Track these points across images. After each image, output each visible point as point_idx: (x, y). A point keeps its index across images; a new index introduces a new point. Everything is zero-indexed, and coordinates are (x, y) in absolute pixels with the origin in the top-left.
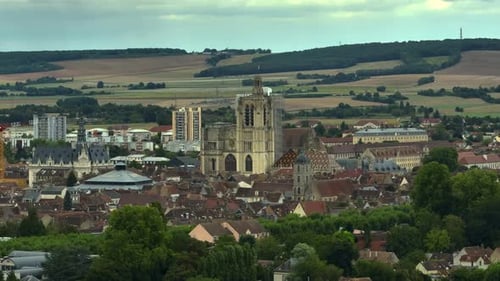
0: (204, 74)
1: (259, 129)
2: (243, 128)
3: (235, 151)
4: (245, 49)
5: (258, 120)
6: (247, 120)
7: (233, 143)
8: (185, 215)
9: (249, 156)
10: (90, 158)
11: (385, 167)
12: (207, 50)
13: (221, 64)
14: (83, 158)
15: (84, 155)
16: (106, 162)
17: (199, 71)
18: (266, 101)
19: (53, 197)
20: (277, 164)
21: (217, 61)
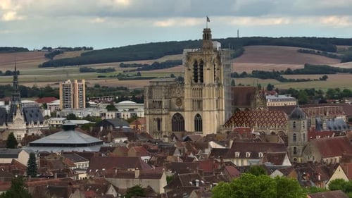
0: (45, 65)
1: (209, 85)
2: (192, 85)
3: (183, 110)
4: (73, 47)
5: (208, 76)
6: (196, 76)
7: (180, 101)
8: (194, 183)
9: (198, 115)
10: (26, 120)
11: (337, 126)
12: (44, 48)
13: (56, 58)
14: (19, 119)
15: (19, 116)
16: (41, 123)
17: (41, 63)
18: (215, 56)
19: (9, 161)
20: (228, 123)
21: (54, 56)
